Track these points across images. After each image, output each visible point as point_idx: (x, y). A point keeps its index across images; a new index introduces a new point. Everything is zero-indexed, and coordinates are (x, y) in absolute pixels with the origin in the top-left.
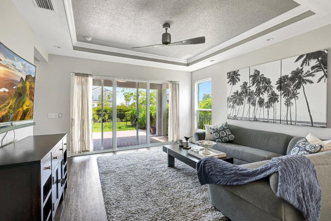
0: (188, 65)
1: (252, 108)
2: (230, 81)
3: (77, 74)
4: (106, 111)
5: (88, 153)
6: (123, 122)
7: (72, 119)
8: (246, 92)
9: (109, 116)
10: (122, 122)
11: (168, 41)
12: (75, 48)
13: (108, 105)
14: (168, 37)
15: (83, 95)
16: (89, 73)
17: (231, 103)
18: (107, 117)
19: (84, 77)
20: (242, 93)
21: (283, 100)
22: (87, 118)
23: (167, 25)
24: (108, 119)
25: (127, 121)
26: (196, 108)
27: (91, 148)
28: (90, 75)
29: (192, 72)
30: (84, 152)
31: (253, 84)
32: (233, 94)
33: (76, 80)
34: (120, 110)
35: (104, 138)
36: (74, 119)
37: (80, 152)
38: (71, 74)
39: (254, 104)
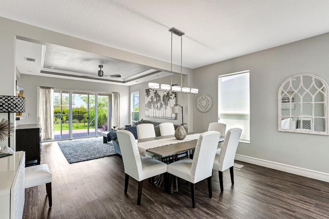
0: (124, 82)
1: (155, 110)
2: (146, 95)
3: (42, 87)
4: (64, 113)
5: (50, 140)
6: (82, 123)
7: (38, 117)
8: (153, 101)
9: (67, 118)
10: (80, 123)
11: (102, 75)
12: (42, 72)
13: (66, 107)
14: (102, 73)
15: (47, 102)
16: (51, 87)
17: (147, 108)
18: (64, 118)
19: (47, 89)
20: (151, 102)
21: (164, 106)
22: (50, 117)
23: (100, 66)
24: (66, 121)
25: (85, 122)
26: (132, 110)
27: (53, 137)
28: (52, 88)
29: (129, 86)
30: (48, 139)
31: (155, 98)
32: (148, 103)
33: (41, 92)
34: (79, 112)
35: (62, 134)
36: (40, 118)
37: (45, 140)
38: (38, 87)
39: (155, 109)
